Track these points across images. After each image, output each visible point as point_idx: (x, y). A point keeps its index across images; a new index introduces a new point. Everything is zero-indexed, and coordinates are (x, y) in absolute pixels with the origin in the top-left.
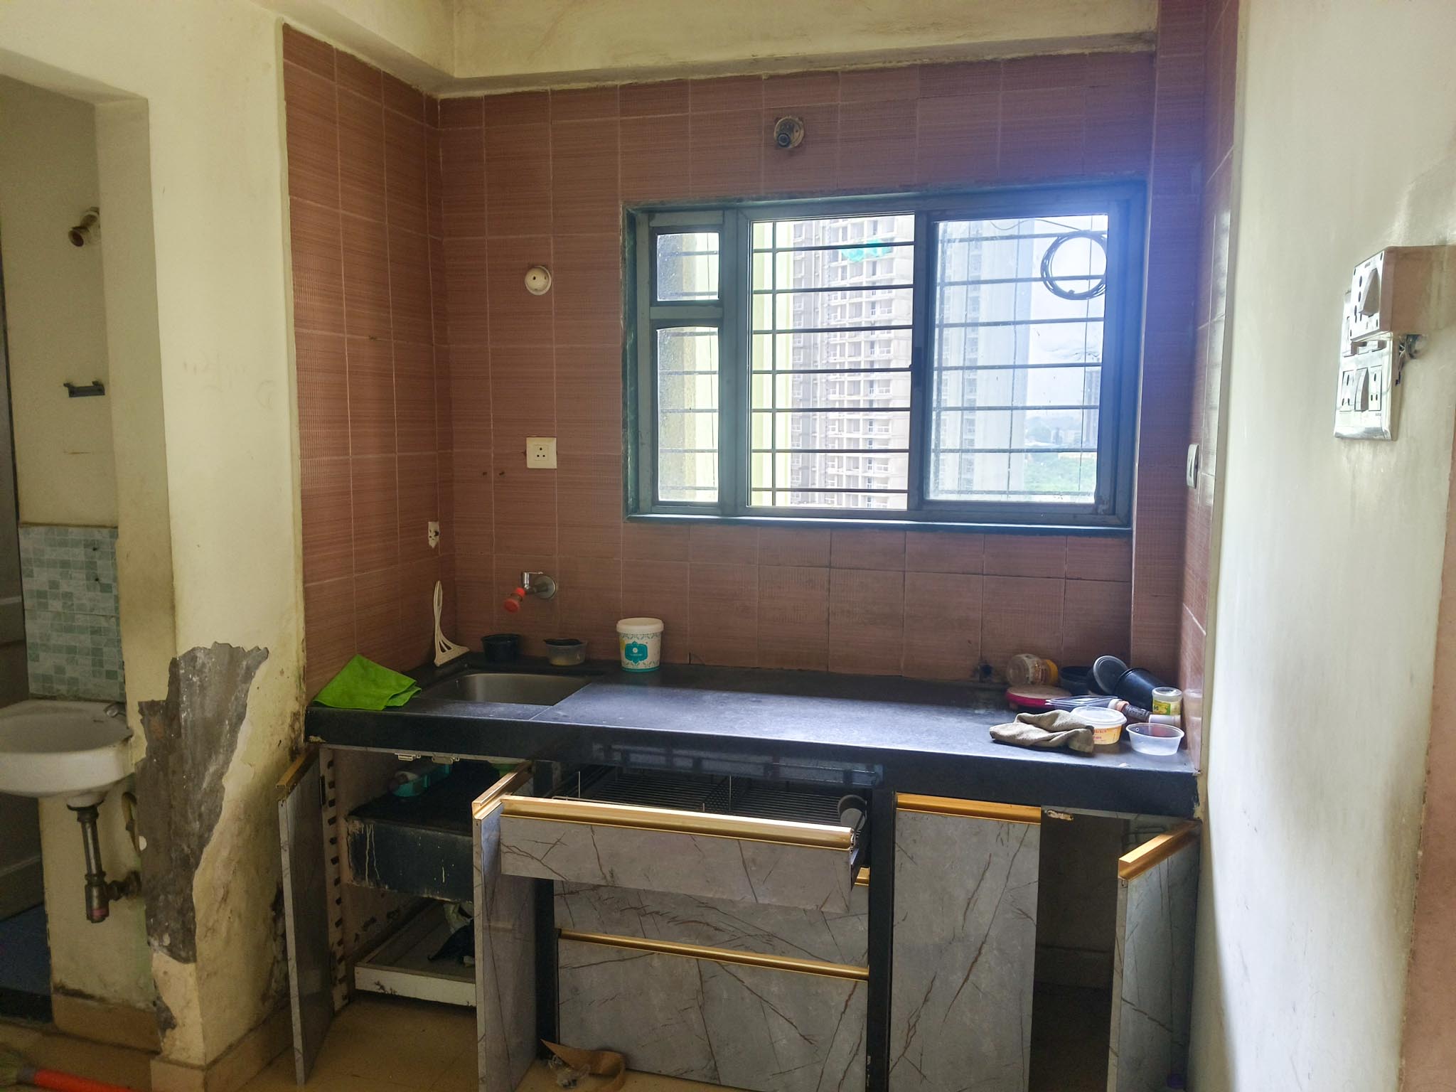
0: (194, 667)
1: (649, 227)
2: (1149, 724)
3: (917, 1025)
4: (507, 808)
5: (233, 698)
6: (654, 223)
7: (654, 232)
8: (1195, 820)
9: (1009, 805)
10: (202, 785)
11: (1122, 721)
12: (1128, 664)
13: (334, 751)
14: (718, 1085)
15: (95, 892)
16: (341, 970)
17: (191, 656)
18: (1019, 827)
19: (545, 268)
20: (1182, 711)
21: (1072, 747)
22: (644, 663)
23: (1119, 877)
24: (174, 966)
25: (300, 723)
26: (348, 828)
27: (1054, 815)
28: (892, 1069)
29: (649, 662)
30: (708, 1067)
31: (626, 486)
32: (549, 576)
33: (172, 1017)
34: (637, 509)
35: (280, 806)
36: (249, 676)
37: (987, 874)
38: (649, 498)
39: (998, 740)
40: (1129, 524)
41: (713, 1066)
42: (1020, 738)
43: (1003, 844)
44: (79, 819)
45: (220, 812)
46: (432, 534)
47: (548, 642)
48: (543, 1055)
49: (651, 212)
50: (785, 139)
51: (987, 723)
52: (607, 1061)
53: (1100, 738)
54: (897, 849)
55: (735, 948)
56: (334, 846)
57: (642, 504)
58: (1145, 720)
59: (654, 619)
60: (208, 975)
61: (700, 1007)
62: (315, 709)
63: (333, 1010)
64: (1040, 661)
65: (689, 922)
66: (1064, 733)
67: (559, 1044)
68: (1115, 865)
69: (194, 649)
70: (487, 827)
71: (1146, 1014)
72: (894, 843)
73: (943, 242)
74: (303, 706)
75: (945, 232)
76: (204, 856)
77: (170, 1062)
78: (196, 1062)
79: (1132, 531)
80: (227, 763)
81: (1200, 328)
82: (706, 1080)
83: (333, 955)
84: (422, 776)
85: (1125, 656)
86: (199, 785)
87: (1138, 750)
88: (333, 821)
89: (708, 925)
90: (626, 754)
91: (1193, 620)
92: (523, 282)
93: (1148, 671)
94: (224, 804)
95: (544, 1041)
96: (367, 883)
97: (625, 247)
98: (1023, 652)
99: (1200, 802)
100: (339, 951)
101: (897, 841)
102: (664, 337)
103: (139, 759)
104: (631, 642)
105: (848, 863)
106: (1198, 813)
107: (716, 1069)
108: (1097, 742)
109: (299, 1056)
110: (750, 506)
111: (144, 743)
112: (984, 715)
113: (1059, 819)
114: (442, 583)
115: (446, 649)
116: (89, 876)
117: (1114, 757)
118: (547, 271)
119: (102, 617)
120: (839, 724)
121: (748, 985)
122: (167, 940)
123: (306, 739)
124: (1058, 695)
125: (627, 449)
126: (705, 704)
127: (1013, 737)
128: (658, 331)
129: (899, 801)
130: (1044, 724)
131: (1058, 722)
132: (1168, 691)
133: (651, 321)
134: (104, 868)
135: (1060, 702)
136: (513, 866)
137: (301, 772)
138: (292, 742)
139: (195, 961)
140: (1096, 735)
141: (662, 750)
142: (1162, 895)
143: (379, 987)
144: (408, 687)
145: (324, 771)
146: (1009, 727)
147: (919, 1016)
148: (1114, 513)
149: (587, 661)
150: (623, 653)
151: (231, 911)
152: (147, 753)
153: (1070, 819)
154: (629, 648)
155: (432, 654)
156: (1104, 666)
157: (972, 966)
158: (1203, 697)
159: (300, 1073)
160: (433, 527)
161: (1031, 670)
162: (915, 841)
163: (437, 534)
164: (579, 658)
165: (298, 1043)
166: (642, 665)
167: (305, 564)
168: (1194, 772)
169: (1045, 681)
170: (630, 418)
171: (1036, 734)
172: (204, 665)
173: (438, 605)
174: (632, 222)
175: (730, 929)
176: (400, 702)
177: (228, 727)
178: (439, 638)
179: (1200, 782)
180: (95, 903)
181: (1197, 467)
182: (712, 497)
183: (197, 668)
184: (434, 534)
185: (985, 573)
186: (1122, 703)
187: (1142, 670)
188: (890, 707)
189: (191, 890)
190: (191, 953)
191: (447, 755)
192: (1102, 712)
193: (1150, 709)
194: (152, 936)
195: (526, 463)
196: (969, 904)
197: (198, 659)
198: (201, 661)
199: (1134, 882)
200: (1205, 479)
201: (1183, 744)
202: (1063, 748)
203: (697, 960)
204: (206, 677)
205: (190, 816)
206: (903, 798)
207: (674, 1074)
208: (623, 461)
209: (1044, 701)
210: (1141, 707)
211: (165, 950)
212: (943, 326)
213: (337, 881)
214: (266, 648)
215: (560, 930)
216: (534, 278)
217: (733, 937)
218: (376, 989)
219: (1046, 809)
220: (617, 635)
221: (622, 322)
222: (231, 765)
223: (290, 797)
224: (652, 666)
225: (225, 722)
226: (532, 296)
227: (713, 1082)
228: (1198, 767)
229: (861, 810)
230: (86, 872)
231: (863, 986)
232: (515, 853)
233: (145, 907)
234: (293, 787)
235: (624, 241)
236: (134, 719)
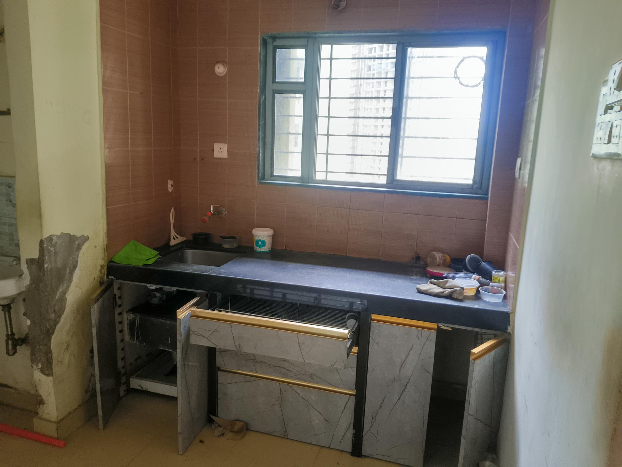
0: (51, 244)
1: (273, 45)
2: (490, 287)
3: (376, 417)
4: (193, 314)
5: (71, 258)
6: (275, 44)
7: (275, 48)
8: (507, 333)
9: (423, 322)
10: (55, 297)
11: (478, 285)
12: (482, 258)
13: (121, 283)
14: (286, 438)
15: (10, 342)
16: (124, 379)
17: (50, 238)
18: (427, 332)
19: (224, 63)
20: (505, 282)
21: (453, 296)
22: (264, 249)
23: (471, 359)
24: (43, 377)
25: (104, 270)
26: (127, 317)
27: (443, 327)
28: (364, 436)
29: (266, 248)
30: (283, 431)
31: (258, 168)
32: (223, 207)
33: (43, 400)
34: (264, 178)
35: (91, 308)
36: (79, 248)
37: (411, 353)
38: (270, 173)
39: (420, 292)
40: (487, 194)
41: (285, 430)
42: (430, 291)
43: (419, 339)
44: (2, 310)
45: (65, 310)
46: (170, 186)
47: (222, 237)
48: (210, 421)
49: (274, 38)
50: (337, 5)
51: (416, 283)
52: (238, 426)
53: (467, 292)
54: (371, 339)
55: (296, 379)
56: (120, 325)
57: (266, 176)
58: (488, 285)
59: (269, 229)
60: (59, 382)
61: (280, 404)
62: (111, 264)
63: (120, 396)
64: (443, 255)
65: (276, 367)
66: (450, 290)
67: (218, 417)
68: (469, 354)
69: (51, 236)
70: (184, 322)
71: (479, 420)
72: (369, 336)
73: (409, 58)
74: (106, 262)
75: (411, 53)
76: (57, 329)
77: (42, 419)
78: (53, 420)
79: (488, 198)
80: (68, 287)
81: (526, 103)
82: (282, 436)
83: (119, 373)
84: (163, 295)
85: (481, 254)
86: (54, 298)
87: (484, 299)
88: (120, 314)
89: (284, 368)
90: (252, 290)
91: (513, 241)
92: (214, 69)
93: (492, 263)
94: (66, 306)
95: (211, 416)
96: (135, 341)
97: (261, 54)
98: (435, 251)
99: (511, 325)
100: (123, 371)
101: (371, 336)
102: (279, 98)
103: (27, 285)
104: (258, 239)
105: (346, 346)
106: (509, 330)
107: (286, 431)
108: (465, 294)
109: (100, 418)
110: (315, 179)
111: (29, 278)
112: (414, 280)
113: (445, 329)
114: (175, 209)
115: (175, 238)
116: (7, 335)
117: (473, 302)
118: (225, 65)
119: (13, 219)
120: (348, 281)
121: (302, 396)
122: (40, 366)
123: (107, 277)
124: (449, 271)
125: (259, 151)
126: (289, 269)
127: (427, 290)
128: (276, 95)
129: (373, 318)
130: (441, 285)
131: (448, 285)
132: (500, 272)
133: (273, 90)
134: (14, 332)
135: (449, 275)
136: (195, 340)
137: (104, 291)
138: (100, 278)
139: (52, 375)
140: (465, 291)
141: (268, 289)
142: (490, 367)
143: (140, 387)
144: (154, 255)
145: (116, 291)
146: (425, 286)
147: (377, 414)
148: (481, 189)
149: (239, 247)
150: (255, 243)
151: (70, 353)
152: (30, 282)
153: (450, 329)
154: (257, 242)
155: (169, 240)
156: (471, 259)
157: (402, 393)
158: (516, 276)
159: (101, 426)
160: (170, 182)
161: (438, 259)
162: (379, 336)
163: (172, 186)
164: (235, 245)
165: (100, 412)
166: (263, 249)
167: (107, 198)
168: (509, 311)
169: (444, 264)
170: (262, 136)
171: (437, 290)
172: (56, 243)
173: (173, 218)
174: (265, 43)
175: (295, 371)
176: (150, 262)
177: (69, 271)
178: (173, 233)
179: (511, 316)
180: (10, 347)
181: (520, 169)
182: (298, 174)
183: (53, 244)
184: (171, 186)
185: (420, 214)
186: (478, 277)
187: (489, 262)
188: (373, 274)
189: (51, 344)
190: (50, 372)
191: (170, 287)
192: (468, 281)
193: (490, 280)
194: (33, 364)
195: (213, 155)
196: (402, 365)
197: (53, 240)
198: (55, 241)
199: (478, 361)
200: (523, 174)
201: (505, 297)
202: (450, 297)
203: (279, 383)
204: (57, 248)
205: (49, 311)
206: (374, 317)
207: (267, 433)
208: (257, 156)
209: (442, 274)
210: (487, 279)
211: (39, 370)
212: (408, 98)
213: (122, 340)
214: (88, 236)
215: (219, 367)
216: (219, 68)
217: (296, 375)
218: (139, 388)
219: (440, 324)
220: (252, 236)
221: (259, 90)
222: (70, 288)
223: (97, 304)
224: (268, 250)
225: (67, 268)
226: (219, 77)
227: (284, 437)
228: (511, 309)
229: (356, 320)
230: (6, 333)
231: (353, 399)
232: (195, 334)
233: (30, 351)
234: (98, 300)
235: (261, 51)
236: (24, 267)
